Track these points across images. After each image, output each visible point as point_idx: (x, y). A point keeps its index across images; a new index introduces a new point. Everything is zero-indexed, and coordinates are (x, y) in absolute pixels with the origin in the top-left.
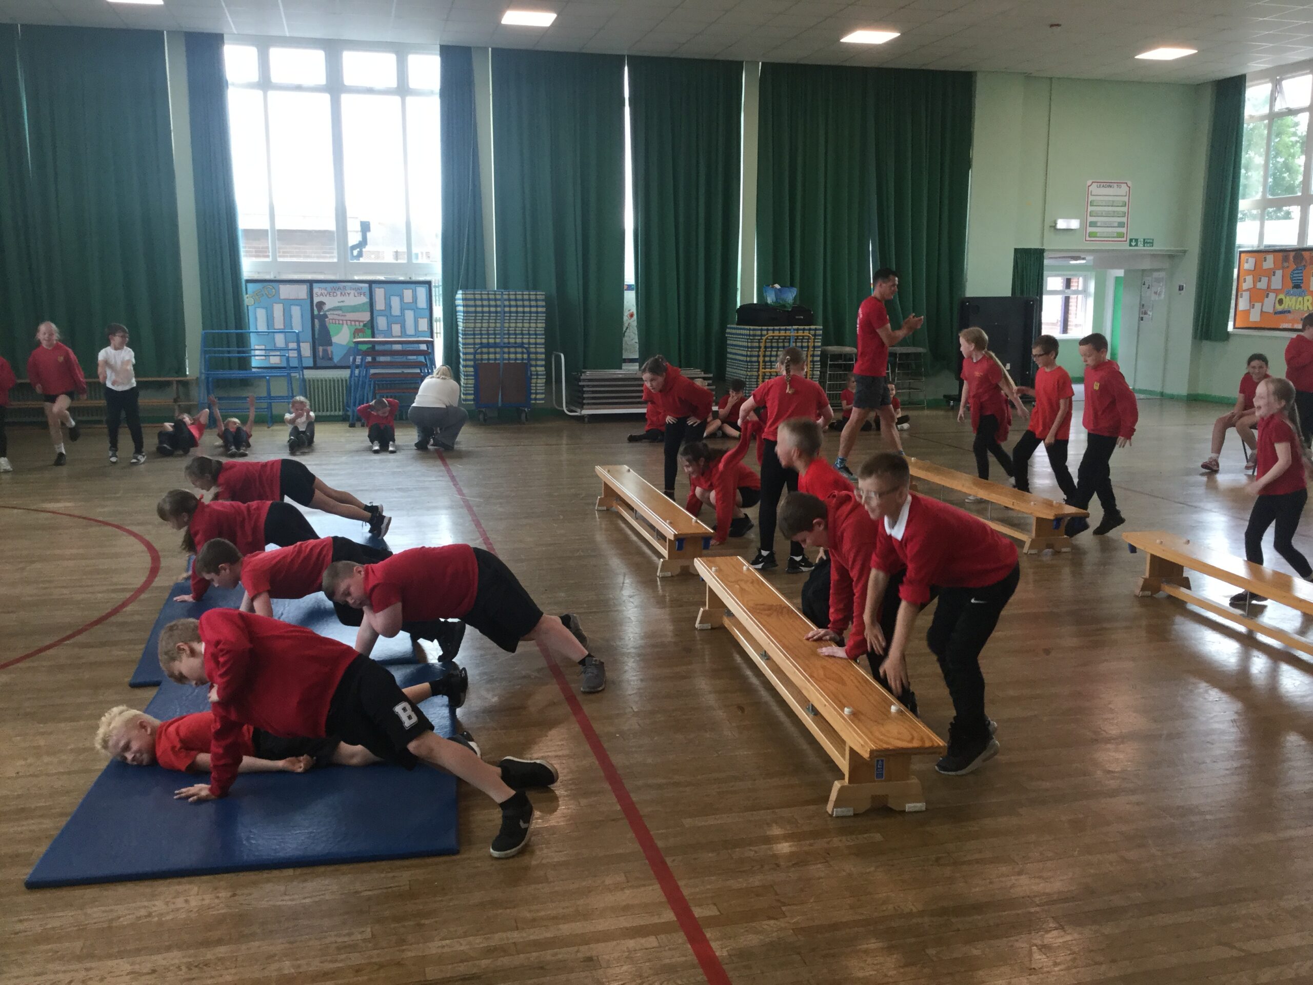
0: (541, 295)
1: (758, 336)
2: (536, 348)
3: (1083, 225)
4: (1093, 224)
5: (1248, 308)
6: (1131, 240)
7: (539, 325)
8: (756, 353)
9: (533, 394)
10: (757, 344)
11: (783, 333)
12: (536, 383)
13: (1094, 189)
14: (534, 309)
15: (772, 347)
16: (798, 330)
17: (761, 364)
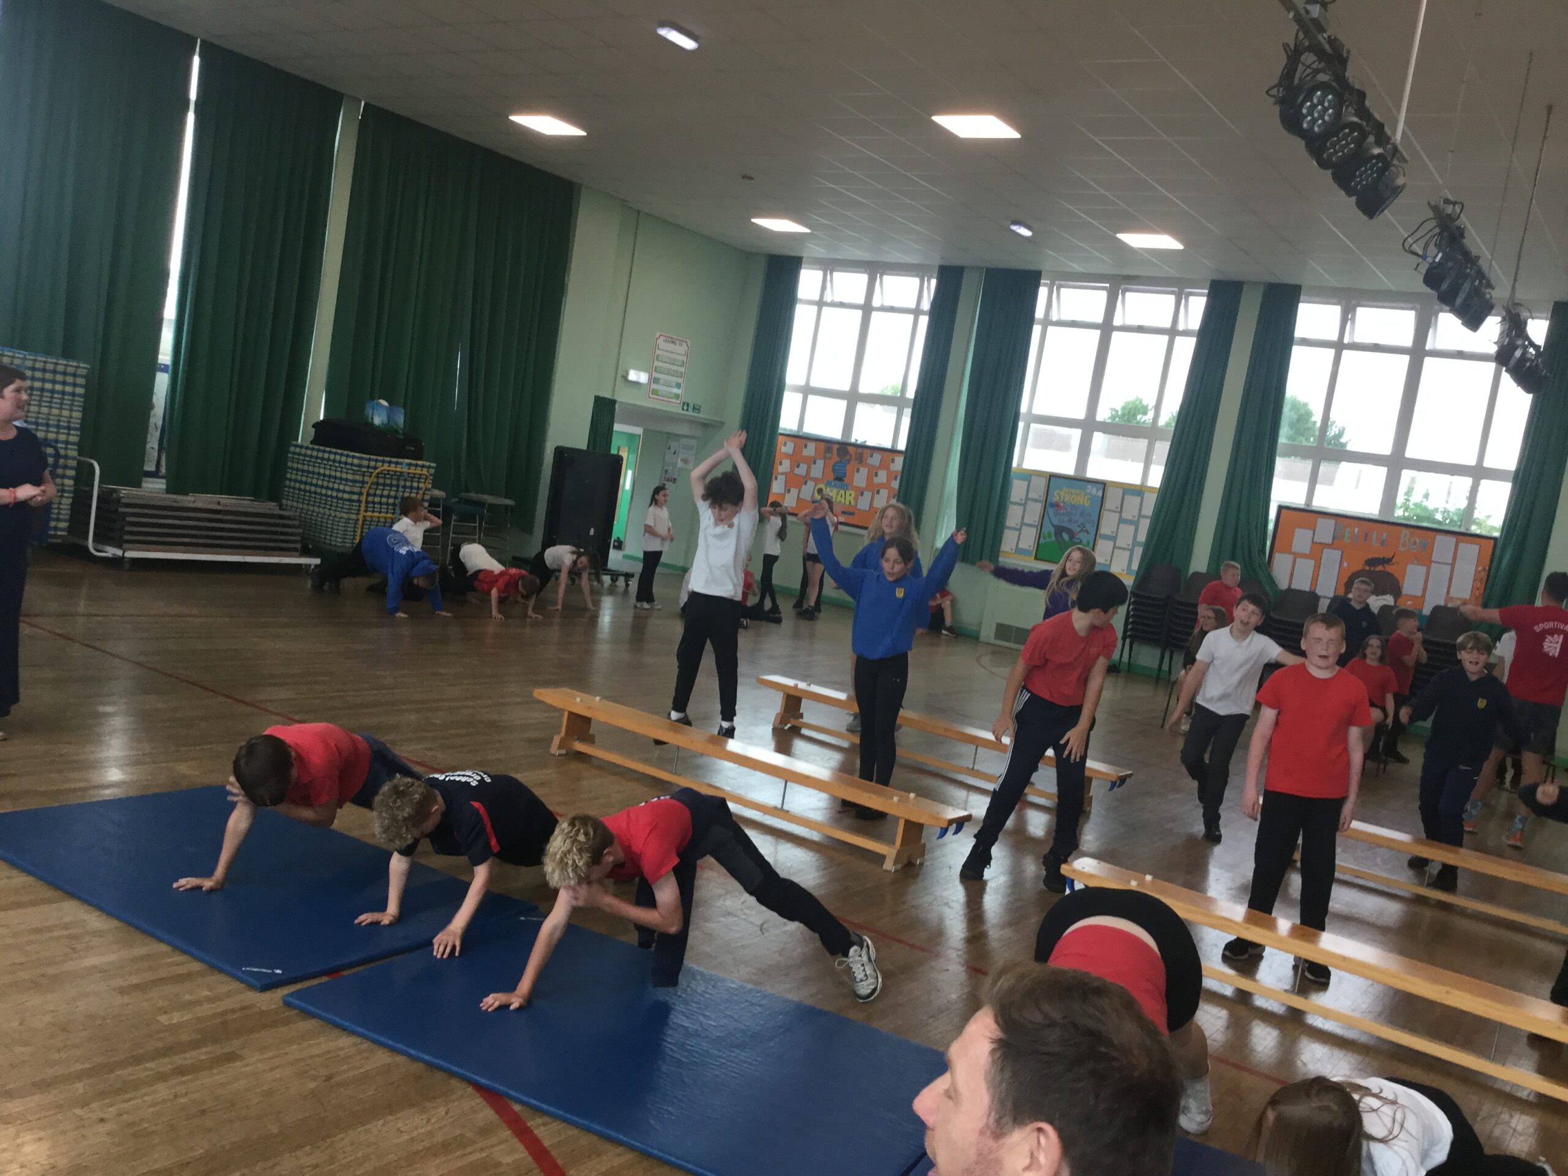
0: (84, 367)
1: (364, 467)
2: (66, 449)
3: (650, 380)
4: (657, 381)
5: (783, 491)
6: (684, 403)
7: (75, 414)
8: (356, 490)
9: (54, 520)
10: (358, 478)
11: (393, 467)
12: (60, 503)
13: (661, 341)
14: (68, 389)
15: (378, 484)
16: (410, 465)
17: (363, 505)
